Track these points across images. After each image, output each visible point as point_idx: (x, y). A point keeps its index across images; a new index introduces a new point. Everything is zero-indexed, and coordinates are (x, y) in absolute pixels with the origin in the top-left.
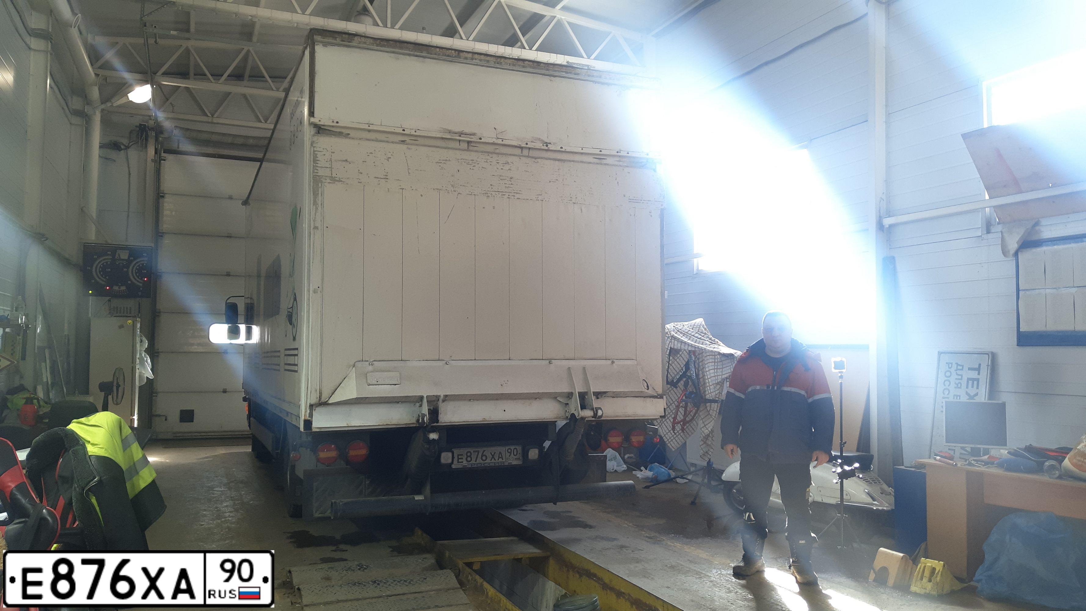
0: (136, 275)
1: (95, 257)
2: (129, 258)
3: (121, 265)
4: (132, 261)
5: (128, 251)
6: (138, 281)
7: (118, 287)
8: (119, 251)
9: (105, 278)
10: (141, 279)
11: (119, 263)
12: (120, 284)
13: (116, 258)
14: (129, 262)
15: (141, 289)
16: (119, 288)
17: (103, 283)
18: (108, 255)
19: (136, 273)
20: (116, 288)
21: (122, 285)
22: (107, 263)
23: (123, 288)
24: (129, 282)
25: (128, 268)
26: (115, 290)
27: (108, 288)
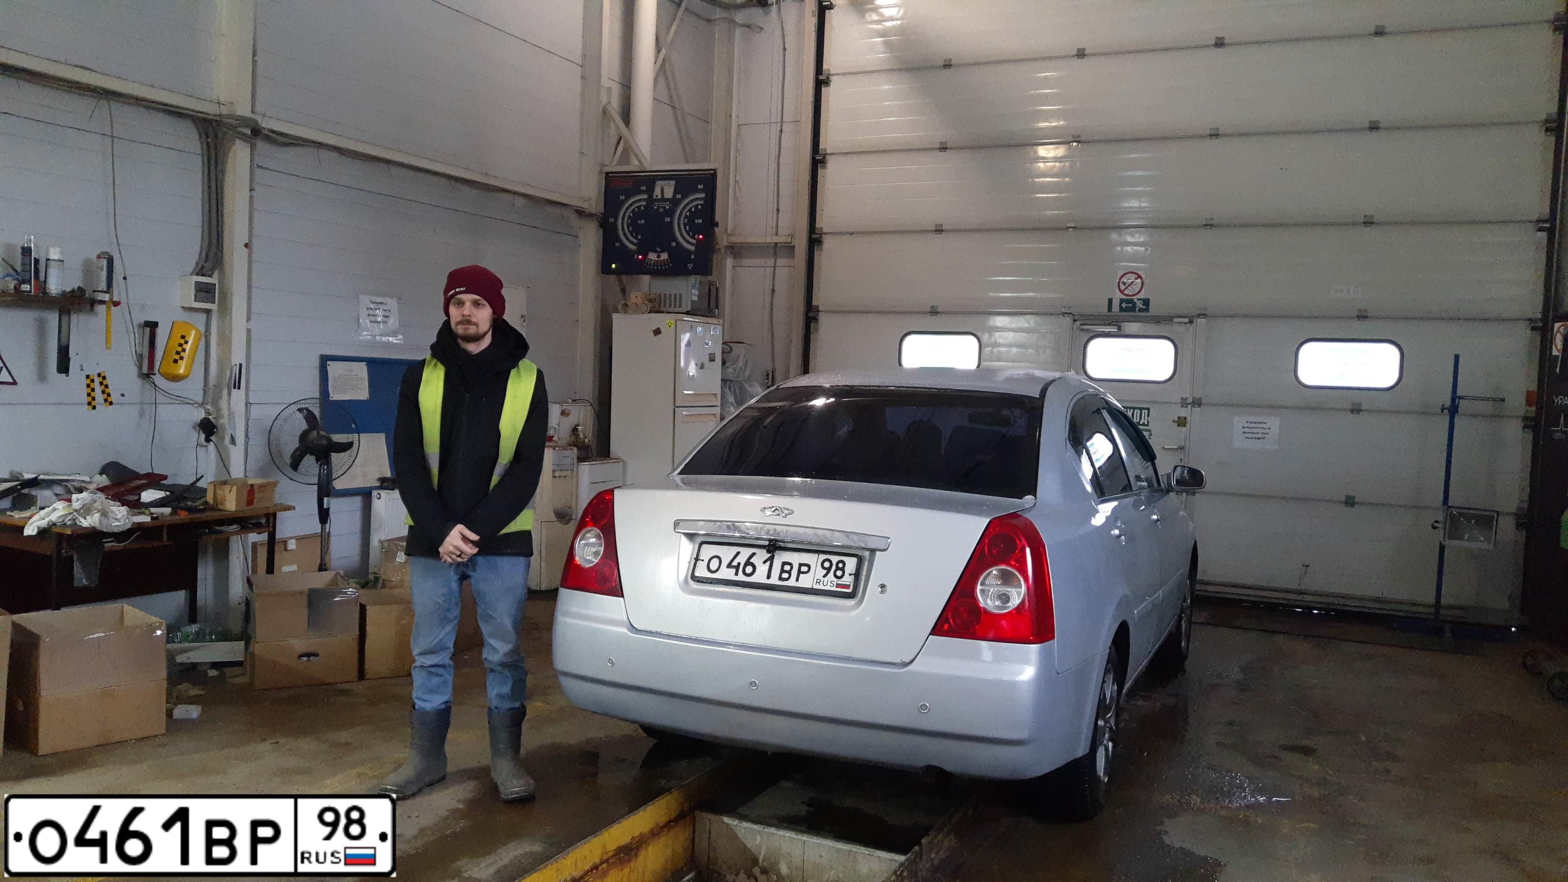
0: (685, 228)
1: (622, 197)
2: (674, 196)
3: (661, 210)
4: (679, 201)
5: (673, 182)
6: (688, 242)
7: (656, 255)
8: (659, 185)
9: (636, 238)
10: (693, 237)
11: (658, 208)
12: (658, 249)
13: (655, 197)
14: (675, 202)
15: (693, 257)
16: (659, 257)
17: (633, 247)
18: (641, 192)
19: (685, 225)
20: (652, 256)
21: (661, 252)
22: (639, 207)
23: (664, 256)
24: (674, 244)
25: (672, 217)
26: (651, 260)
27: (640, 257)
